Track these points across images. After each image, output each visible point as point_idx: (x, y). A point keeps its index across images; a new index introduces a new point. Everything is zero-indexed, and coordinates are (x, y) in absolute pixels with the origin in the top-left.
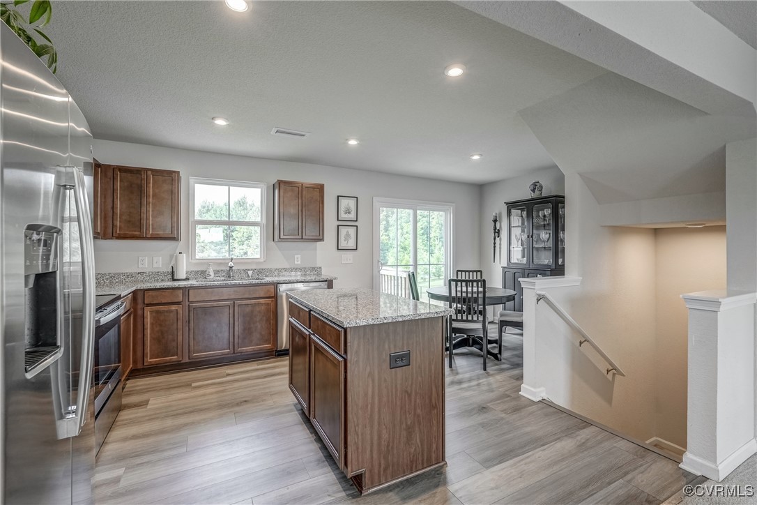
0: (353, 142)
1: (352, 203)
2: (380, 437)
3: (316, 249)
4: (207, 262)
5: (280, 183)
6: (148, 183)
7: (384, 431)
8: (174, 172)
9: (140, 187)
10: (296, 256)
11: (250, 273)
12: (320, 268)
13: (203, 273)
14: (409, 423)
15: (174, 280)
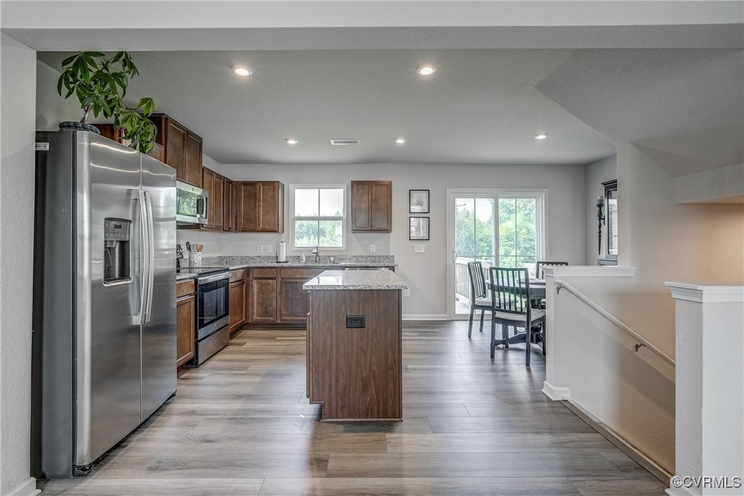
0: (400, 141)
1: (424, 195)
2: (337, 381)
3: (389, 240)
4: (302, 249)
5: (353, 183)
6: (259, 191)
7: (341, 377)
8: (276, 182)
9: (255, 194)
10: (371, 246)
11: (332, 259)
12: (393, 256)
13: (298, 258)
14: (364, 376)
15: (278, 262)
